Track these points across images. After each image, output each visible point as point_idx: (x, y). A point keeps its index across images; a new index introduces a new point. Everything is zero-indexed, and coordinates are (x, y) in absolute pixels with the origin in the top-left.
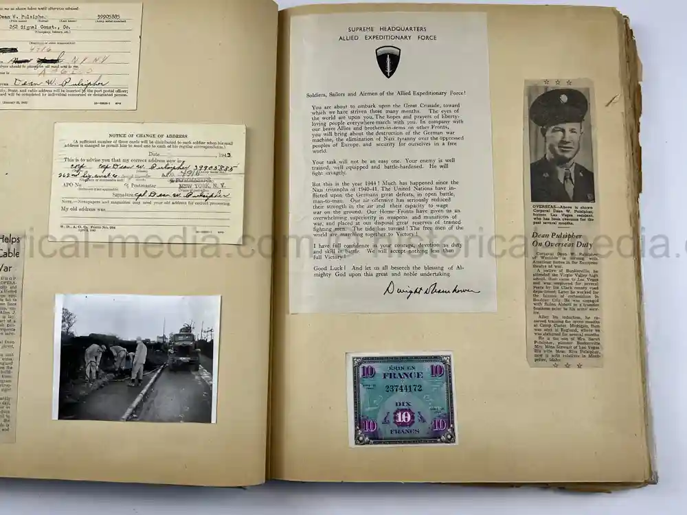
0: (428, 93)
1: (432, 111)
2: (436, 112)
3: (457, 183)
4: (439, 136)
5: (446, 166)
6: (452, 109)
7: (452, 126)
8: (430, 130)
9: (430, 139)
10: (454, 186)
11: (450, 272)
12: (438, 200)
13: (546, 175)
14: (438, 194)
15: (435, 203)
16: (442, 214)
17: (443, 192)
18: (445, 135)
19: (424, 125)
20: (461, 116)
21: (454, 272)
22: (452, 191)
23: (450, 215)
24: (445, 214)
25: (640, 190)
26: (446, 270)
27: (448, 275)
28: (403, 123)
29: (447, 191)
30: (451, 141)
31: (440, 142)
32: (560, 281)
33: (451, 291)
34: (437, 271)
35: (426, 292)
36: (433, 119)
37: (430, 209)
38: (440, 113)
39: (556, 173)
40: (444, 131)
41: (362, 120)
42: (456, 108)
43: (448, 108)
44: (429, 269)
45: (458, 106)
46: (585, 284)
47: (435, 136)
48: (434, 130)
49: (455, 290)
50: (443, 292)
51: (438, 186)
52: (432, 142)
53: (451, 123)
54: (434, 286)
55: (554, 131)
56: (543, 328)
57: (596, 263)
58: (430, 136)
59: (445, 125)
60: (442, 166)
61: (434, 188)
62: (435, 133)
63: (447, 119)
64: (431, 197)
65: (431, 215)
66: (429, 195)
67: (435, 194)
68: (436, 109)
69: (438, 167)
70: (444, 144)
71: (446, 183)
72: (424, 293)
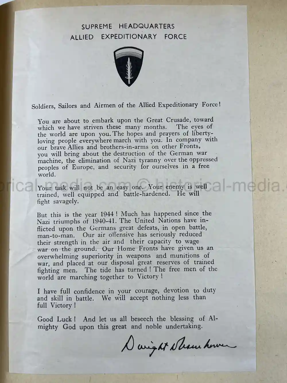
0: (175, 105)
1: (181, 127)
2: (186, 127)
3: (209, 214)
4: (188, 157)
5: (197, 194)
6: (205, 124)
7: (204, 145)
8: (178, 150)
9: (177, 160)
10: (206, 217)
11: (201, 323)
12: (187, 234)
14: (187, 228)
15: (183, 239)
16: (191, 252)
17: (193, 224)
18: (195, 156)
19: (171, 144)
20: (215, 132)
21: (206, 324)
22: (203, 224)
23: (202, 253)
24: (195, 251)
26: (196, 322)
27: (199, 327)
28: (145, 140)
29: (198, 223)
30: (203, 163)
31: (190, 164)
33: (202, 346)
34: (186, 323)
35: (172, 348)
36: (182, 137)
37: (177, 246)
38: (190, 130)
40: (195, 151)
41: (97, 137)
42: (209, 123)
43: (200, 123)
44: (176, 320)
45: (212, 120)
47: (184, 157)
48: (183, 150)
49: (207, 345)
50: (193, 347)
51: (187, 218)
52: (180, 165)
53: (203, 141)
54: (182, 341)
58: (177, 157)
59: (196, 143)
60: (191, 194)
61: (182, 221)
62: (184, 153)
63: (199, 137)
64: (179, 231)
65: (180, 253)
66: (176, 228)
67: (183, 228)
68: (184, 124)
69: (187, 194)
70: (194, 167)
71: (197, 214)
72: (171, 350)
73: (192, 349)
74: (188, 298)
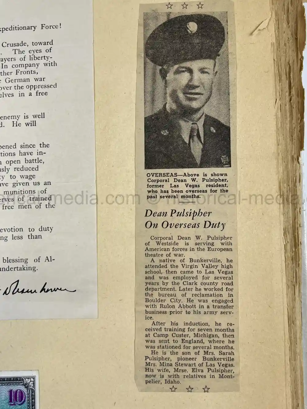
0: (12, 28)
1: (17, 52)
2: (23, 52)
3: (47, 146)
4: (24, 84)
5: (34, 124)
6: (43, 48)
7: (42, 71)
8: (13, 76)
9: (13, 88)
10: (43, 150)
11: (36, 264)
12: (23, 169)
13: (165, 133)
14: (23, 162)
15: (17, 174)
16: (26, 188)
17: (29, 157)
18: (33, 83)
19: (6, 70)
20: (54, 56)
21: (42, 265)
22: (40, 157)
23: (38, 189)
24: (31, 187)
25: (301, 147)
26: (31, 264)
27: (34, 269)
29: (35, 156)
30: (41, 90)
31: (26, 91)
32: (181, 275)
33: (38, 290)
34: (20, 265)
35: (5, 293)
36: (18, 62)
37: (11, 182)
38: (27, 54)
39: (179, 129)
40: (31, 77)
42: (49, 46)
43: (39, 47)
44: (9, 261)
45: (52, 43)
46: (215, 278)
47: (20, 84)
48: (19, 76)
49: (43, 289)
50: (28, 292)
51: (23, 150)
52: (16, 92)
53: (41, 66)
54: (16, 284)
55: (178, 72)
56: (157, 339)
57: (231, 250)
58: (12, 85)
59: (33, 69)
60: (27, 124)
61: (17, 154)
62: (20, 80)
63: (37, 62)
64: (14, 166)
65: (14, 189)
66: (10, 162)
67: (19, 162)
68: (21, 48)
69: (23, 125)
70: (30, 95)
71: (34, 146)
72: (3, 294)
73: (27, 293)
74: (22, 238)
